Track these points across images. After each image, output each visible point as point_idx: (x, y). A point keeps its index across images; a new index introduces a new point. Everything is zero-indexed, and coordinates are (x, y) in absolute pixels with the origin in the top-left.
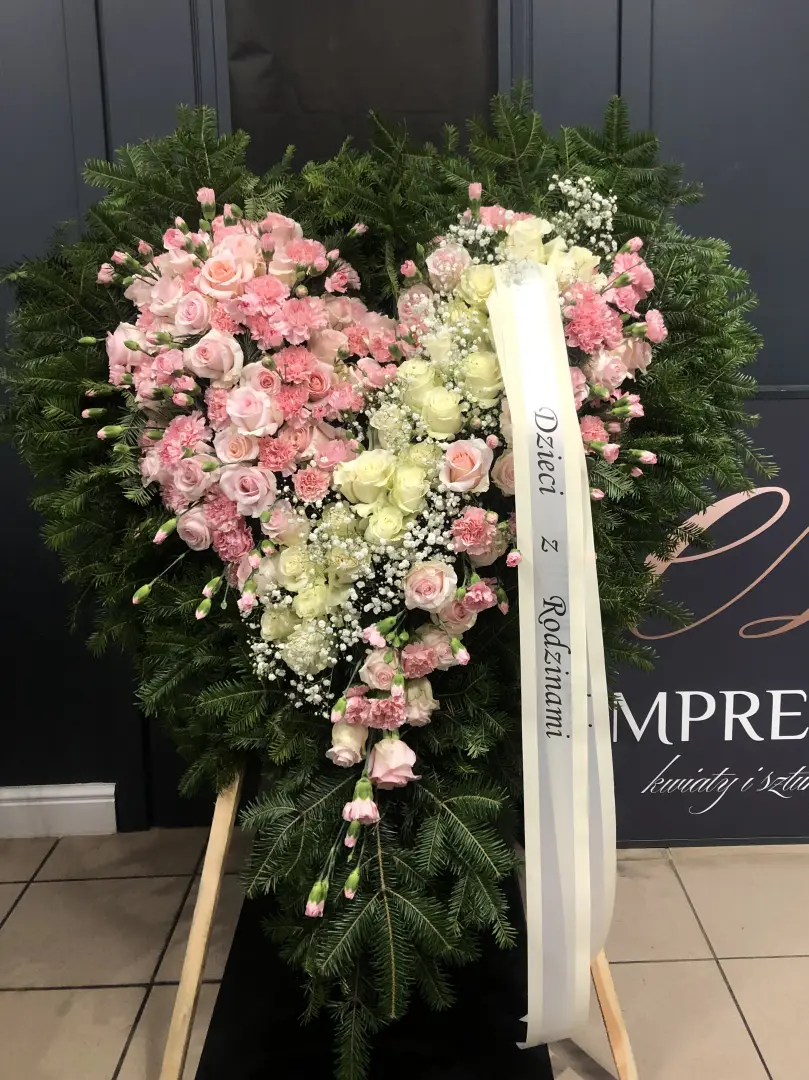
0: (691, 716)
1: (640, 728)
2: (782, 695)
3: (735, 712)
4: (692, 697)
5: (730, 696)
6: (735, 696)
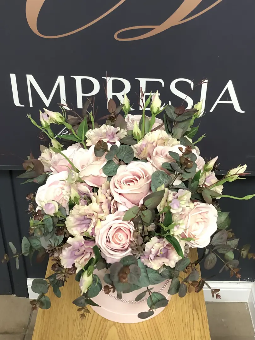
0: (83, 93)
1: (48, 99)
2: (147, 82)
3: (114, 91)
4: (83, 80)
5: (110, 81)
6: (113, 81)
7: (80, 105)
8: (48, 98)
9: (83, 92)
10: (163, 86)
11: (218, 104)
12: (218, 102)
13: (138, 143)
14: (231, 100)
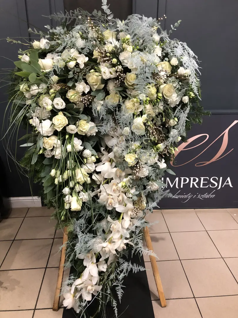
2: (203, 178)
3: (193, 182)
6: (193, 178)
7: (182, 187)
8: (172, 185)
9: (183, 182)
10: (208, 179)
11: (225, 185)
12: (225, 184)
14: (229, 183)
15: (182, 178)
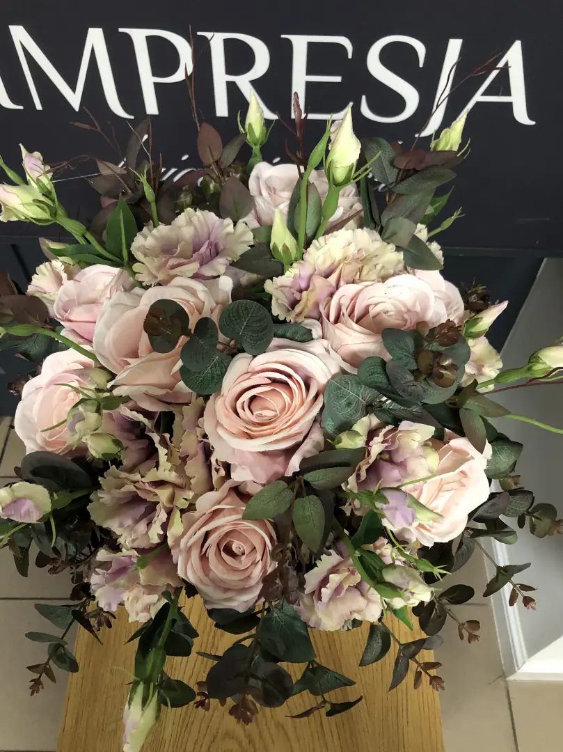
0: (154, 73)
3: (229, 71)
4: (150, 40)
6: (226, 42)
10: (350, 56)
12: (478, 97)
13: (287, 273)
14: (509, 93)
15: (139, 37)
